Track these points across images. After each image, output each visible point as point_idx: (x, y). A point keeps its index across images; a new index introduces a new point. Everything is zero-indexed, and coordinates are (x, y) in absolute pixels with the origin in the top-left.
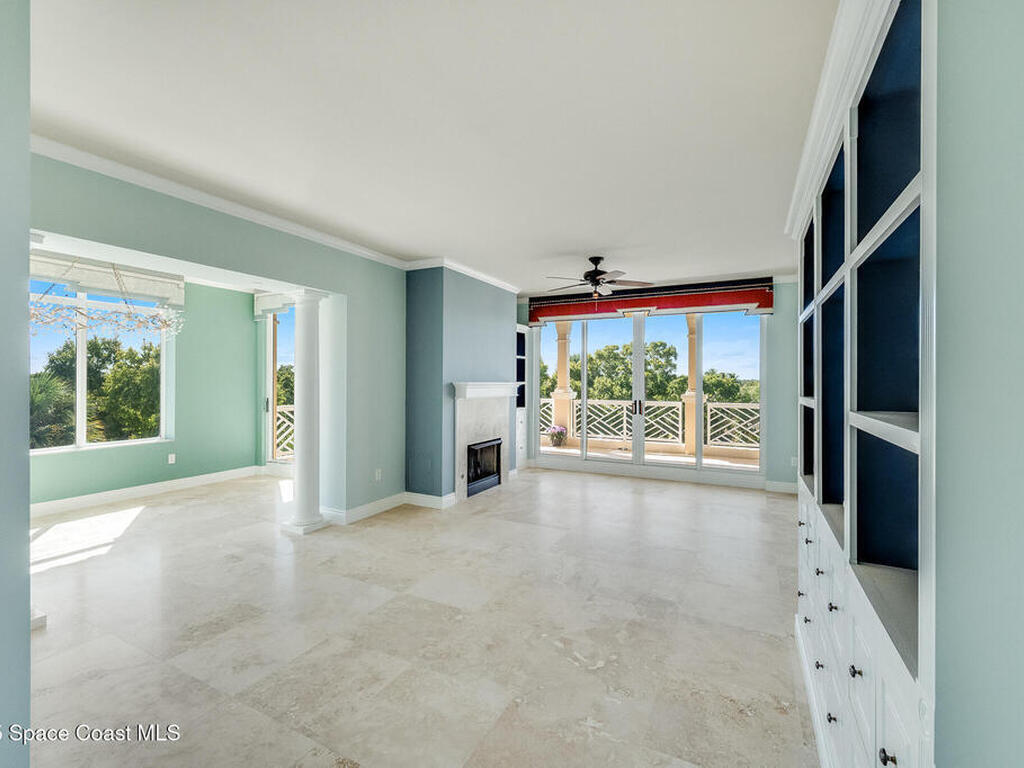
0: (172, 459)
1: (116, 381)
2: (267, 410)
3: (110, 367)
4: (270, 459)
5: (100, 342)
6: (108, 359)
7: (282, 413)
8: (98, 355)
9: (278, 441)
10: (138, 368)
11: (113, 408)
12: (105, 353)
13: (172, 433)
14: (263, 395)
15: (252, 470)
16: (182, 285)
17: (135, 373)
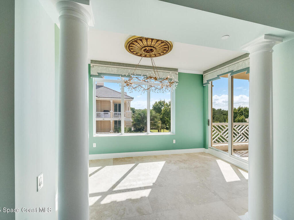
0: (174, 142)
1: (164, 111)
2: (209, 125)
3: (163, 107)
4: (210, 147)
5: (161, 102)
6: (162, 106)
7: (214, 126)
8: (161, 105)
9: (213, 137)
10: (168, 108)
11: (163, 117)
12: (162, 104)
13: (174, 132)
14: (207, 118)
15: (202, 150)
16: (177, 73)
17: (167, 109)
